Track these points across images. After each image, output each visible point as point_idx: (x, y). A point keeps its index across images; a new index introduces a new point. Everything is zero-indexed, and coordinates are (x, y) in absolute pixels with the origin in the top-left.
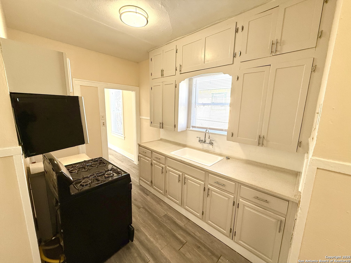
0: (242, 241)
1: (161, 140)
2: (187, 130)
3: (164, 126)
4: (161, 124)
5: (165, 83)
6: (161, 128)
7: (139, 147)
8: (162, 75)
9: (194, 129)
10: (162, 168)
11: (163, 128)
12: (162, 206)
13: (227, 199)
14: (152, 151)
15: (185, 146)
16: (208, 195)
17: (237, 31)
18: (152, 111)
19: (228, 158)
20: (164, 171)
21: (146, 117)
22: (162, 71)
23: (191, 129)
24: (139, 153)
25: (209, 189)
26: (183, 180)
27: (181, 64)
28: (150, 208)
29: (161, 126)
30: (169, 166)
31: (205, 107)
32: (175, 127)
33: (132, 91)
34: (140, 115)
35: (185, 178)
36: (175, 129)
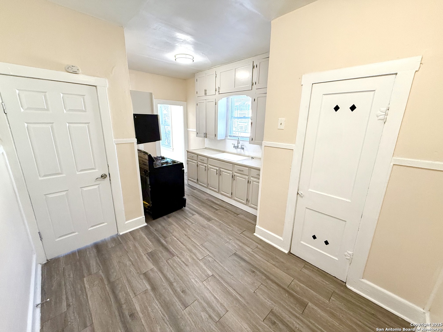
0: (252, 204)
1: (206, 148)
2: (225, 139)
3: (207, 135)
4: (205, 134)
5: (207, 101)
6: (205, 137)
7: (187, 153)
8: (206, 94)
9: (231, 138)
10: (205, 167)
11: (206, 137)
12: (205, 195)
13: (244, 179)
14: (198, 155)
15: (224, 152)
16: (234, 179)
17: (254, 67)
18: (198, 123)
19: (252, 158)
20: (206, 169)
21: (193, 129)
22: (205, 91)
23: (229, 138)
24: (188, 158)
25: (234, 175)
26: (219, 173)
27: (219, 87)
28: (196, 196)
29: (205, 136)
30: (210, 165)
31: (239, 120)
32: (215, 136)
33: (180, 106)
34: (187, 128)
35: (220, 171)
36: (216, 137)
